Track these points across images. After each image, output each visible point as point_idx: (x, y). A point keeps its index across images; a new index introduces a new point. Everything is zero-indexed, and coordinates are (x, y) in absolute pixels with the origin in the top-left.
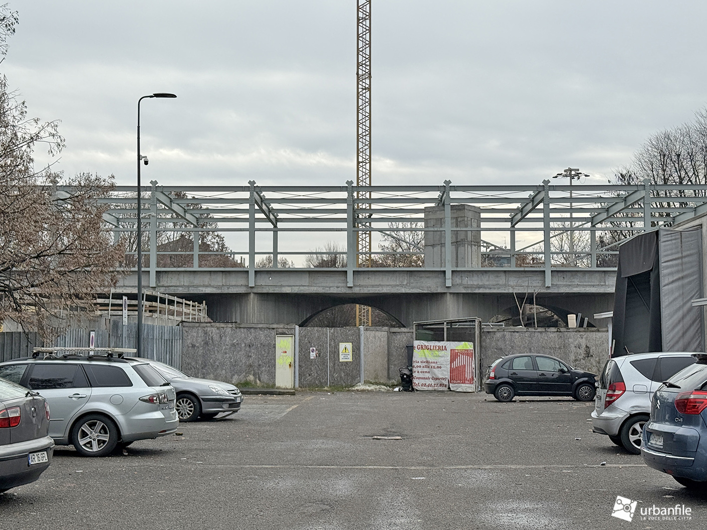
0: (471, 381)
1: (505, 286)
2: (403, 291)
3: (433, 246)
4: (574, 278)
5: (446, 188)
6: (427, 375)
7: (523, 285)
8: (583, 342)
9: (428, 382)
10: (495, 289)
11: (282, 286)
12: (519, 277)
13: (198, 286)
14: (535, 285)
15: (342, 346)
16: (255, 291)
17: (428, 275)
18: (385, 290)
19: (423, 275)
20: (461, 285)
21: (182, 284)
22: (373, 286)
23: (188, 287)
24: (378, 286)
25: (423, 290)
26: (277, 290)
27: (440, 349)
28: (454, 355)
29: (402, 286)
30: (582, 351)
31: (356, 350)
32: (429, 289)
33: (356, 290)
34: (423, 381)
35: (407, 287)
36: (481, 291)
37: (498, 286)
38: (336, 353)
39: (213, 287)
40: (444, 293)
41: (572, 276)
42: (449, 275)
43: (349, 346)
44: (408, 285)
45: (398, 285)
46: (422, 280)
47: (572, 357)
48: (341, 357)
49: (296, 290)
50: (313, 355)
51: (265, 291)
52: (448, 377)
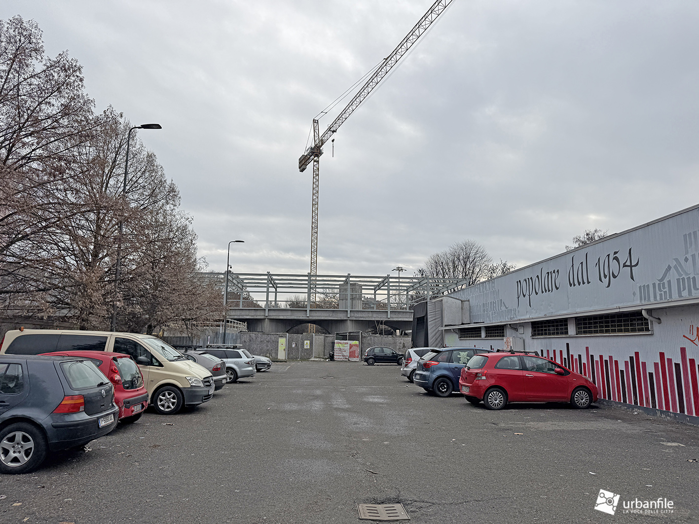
0: (358, 357)
1: (372, 317)
2: (330, 318)
3: (343, 300)
4: (400, 315)
5: (348, 276)
6: (340, 354)
7: (379, 317)
8: (402, 341)
9: (340, 357)
10: (367, 318)
11: (279, 316)
12: (377, 314)
13: (244, 315)
14: (384, 317)
15: (305, 342)
16: (268, 318)
17: (340, 312)
18: (322, 318)
19: (338, 312)
20: (354, 316)
21: (236, 314)
22: (317, 316)
23: (239, 316)
24: (319, 316)
25: (338, 318)
26: (277, 318)
27: (346, 343)
28: (351, 346)
29: (329, 316)
30: (402, 345)
31: (311, 344)
32: (341, 318)
33: (311, 318)
34: (338, 357)
36: (362, 319)
37: (369, 317)
38: (303, 344)
39: (250, 316)
40: (347, 320)
41: (399, 313)
42: (349, 312)
43: (308, 342)
44: (332, 316)
46: (338, 314)
47: (398, 348)
48: (305, 346)
49: (285, 318)
50: (294, 346)
51: (272, 318)
52: (349, 355)
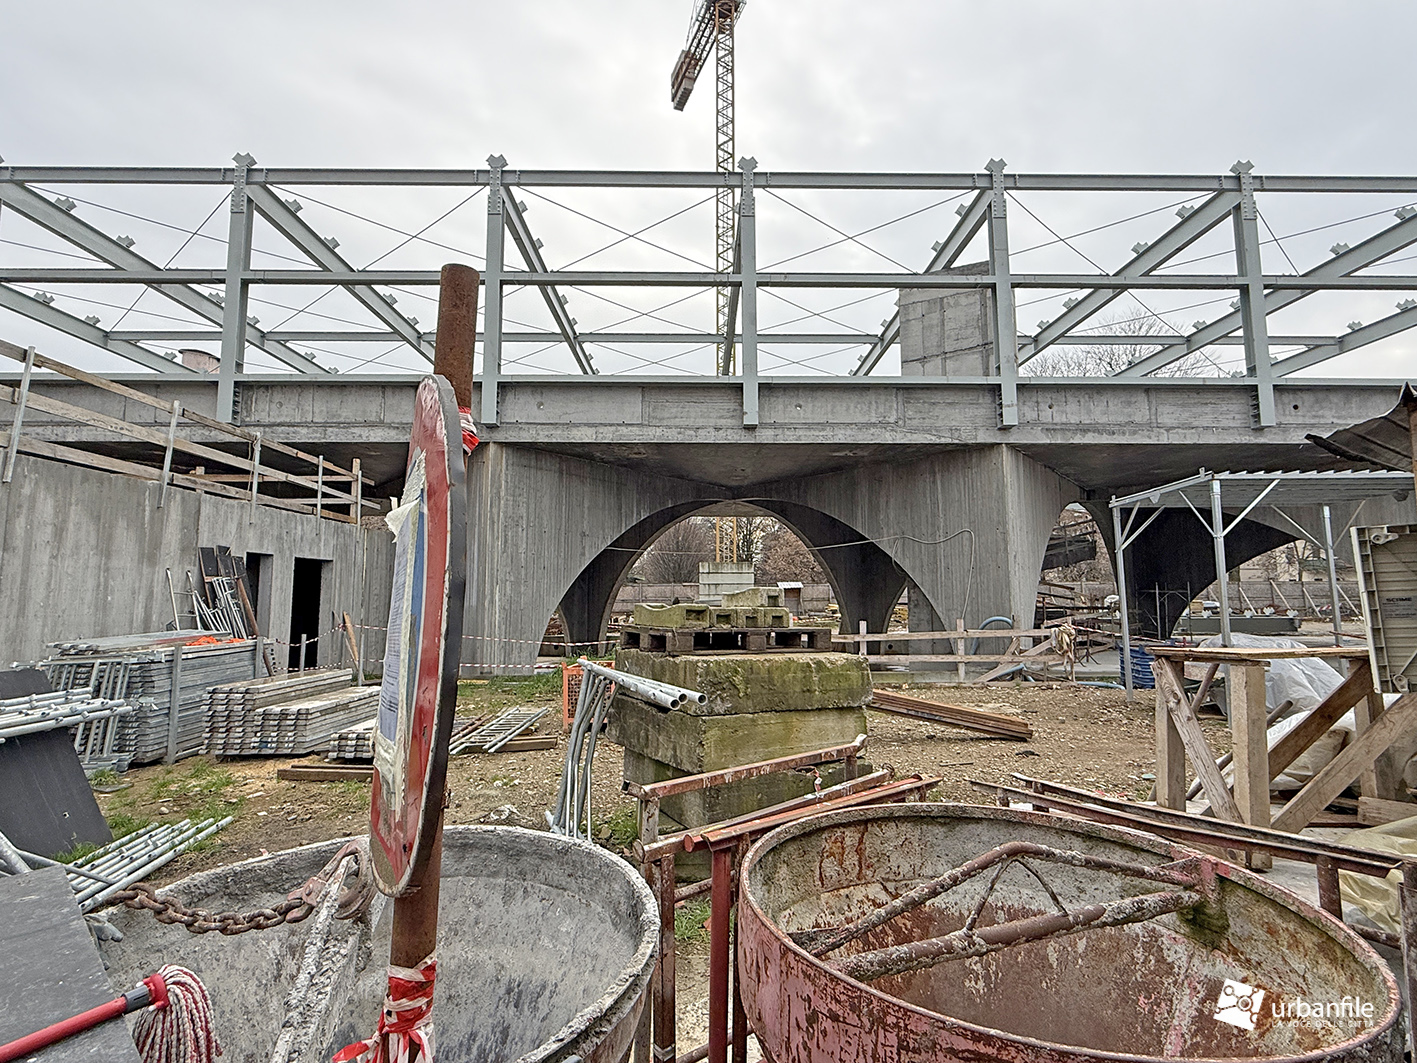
1: (1150, 426)
2: (888, 438)
4: (1322, 408)
7: (1195, 424)
10: (1124, 433)
11: (570, 425)
12: (1183, 405)
13: (348, 425)
14: (1225, 423)
16: (501, 437)
18: (841, 437)
19: (938, 397)
20: (1037, 424)
21: (309, 420)
22: (809, 426)
23: (325, 425)
24: (823, 425)
25: (939, 437)
26: (558, 436)
29: (883, 425)
32: (956, 434)
33: (765, 436)
35: (899, 429)
37: (1134, 427)
39: (390, 426)
41: (1317, 401)
42: (1009, 395)
44: (900, 423)
45: (874, 425)
46: (937, 411)
49: (607, 436)
51: (526, 437)
